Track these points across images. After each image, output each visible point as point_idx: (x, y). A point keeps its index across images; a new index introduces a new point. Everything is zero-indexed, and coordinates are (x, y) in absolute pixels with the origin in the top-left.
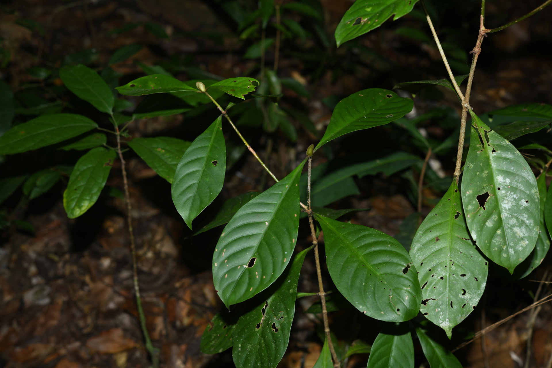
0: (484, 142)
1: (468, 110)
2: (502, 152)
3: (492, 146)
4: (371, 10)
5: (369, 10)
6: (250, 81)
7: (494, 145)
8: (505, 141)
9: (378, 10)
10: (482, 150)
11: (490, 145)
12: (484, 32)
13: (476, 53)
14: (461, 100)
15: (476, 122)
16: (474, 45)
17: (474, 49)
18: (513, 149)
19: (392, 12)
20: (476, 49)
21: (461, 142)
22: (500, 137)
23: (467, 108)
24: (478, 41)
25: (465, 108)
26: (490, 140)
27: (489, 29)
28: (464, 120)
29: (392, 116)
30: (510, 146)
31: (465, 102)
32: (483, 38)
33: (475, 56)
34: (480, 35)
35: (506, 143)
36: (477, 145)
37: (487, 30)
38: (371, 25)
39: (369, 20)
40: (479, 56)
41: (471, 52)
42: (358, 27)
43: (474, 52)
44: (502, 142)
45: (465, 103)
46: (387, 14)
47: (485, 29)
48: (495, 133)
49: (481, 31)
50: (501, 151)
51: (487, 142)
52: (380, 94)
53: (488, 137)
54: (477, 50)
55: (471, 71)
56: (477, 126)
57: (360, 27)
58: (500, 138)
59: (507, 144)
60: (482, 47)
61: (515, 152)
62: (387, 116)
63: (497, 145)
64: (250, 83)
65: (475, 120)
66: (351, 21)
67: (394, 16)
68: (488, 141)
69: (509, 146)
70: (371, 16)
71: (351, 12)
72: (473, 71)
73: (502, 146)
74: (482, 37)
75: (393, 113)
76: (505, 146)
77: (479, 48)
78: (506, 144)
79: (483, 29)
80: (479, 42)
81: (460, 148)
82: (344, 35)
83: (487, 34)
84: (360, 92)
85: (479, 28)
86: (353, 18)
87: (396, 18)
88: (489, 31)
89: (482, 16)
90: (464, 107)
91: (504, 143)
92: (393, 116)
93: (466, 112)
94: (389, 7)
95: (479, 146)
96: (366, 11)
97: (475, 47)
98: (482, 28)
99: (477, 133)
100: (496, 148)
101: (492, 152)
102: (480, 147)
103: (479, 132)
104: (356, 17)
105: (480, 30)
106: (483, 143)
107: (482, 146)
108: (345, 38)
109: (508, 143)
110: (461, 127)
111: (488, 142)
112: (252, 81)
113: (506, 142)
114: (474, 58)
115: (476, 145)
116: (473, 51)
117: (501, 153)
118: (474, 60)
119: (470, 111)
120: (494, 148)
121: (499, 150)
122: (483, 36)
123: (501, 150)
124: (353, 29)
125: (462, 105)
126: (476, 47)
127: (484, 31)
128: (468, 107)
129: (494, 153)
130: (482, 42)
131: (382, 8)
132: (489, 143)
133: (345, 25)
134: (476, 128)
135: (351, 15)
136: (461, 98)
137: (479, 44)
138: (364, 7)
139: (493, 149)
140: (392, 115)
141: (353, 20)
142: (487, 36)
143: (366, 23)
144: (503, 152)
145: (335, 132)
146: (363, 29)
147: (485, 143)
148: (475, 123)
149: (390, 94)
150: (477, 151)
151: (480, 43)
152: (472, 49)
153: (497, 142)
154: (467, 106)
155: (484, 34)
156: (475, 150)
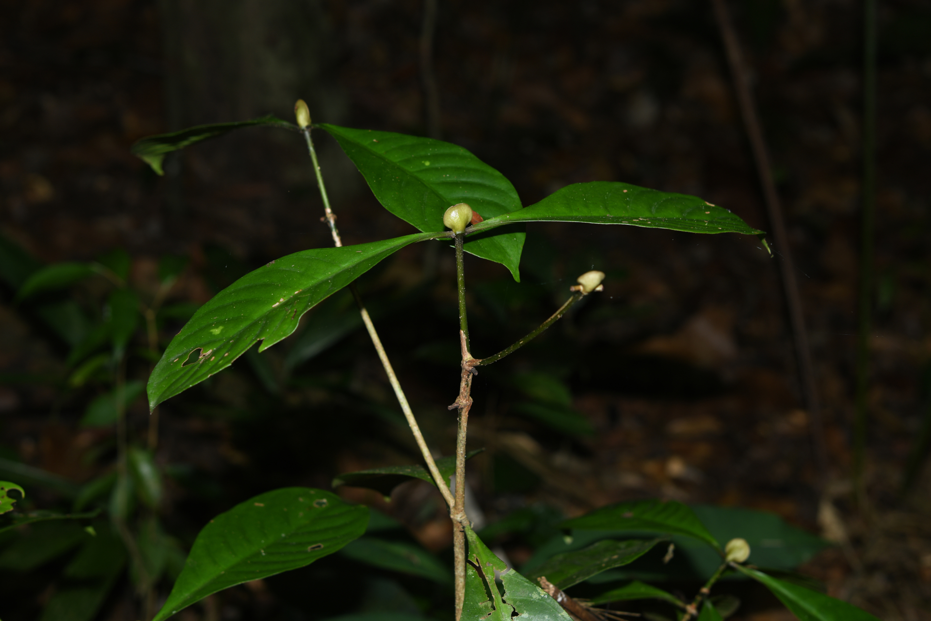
0: (493, 596)
1: (464, 527)
2: (532, 616)
3: (512, 603)
4: (222, 332)
5: (217, 331)
6: (2, 489)
7: (515, 601)
8: (537, 591)
9: (233, 332)
10: (490, 614)
11: (508, 602)
12: (470, 366)
13: (462, 409)
14: (448, 506)
15: (479, 553)
16: (456, 393)
17: (457, 400)
18: (554, 608)
19: (258, 336)
20: (461, 401)
21: (459, 596)
22: (526, 584)
23: (461, 523)
24: (463, 384)
25: (459, 524)
26: (506, 590)
27: (479, 358)
28: (459, 549)
29: (319, 546)
30: (549, 601)
31: (456, 512)
32: (471, 377)
33: (460, 415)
34: (463, 371)
35: (540, 596)
36: (479, 604)
37: (474, 362)
38: (216, 365)
39: (214, 354)
40: (471, 413)
41: (450, 407)
42: (192, 368)
43: (458, 406)
44: (532, 593)
45: (457, 514)
46: (248, 340)
47: (472, 358)
48: (517, 574)
49: (465, 363)
50: (529, 614)
51: (499, 596)
52: (301, 500)
53: (503, 583)
54: (464, 401)
55: (458, 445)
56: (479, 561)
57: (196, 368)
58: (526, 586)
59: (542, 598)
60: (472, 394)
61: (559, 613)
62: (309, 548)
63: (521, 601)
64: (4, 493)
65: (476, 548)
66: (180, 357)
67: (260, 343)
68: (503, 593)
69: (546, 602)
70: (219, 344)
71: (183, 338)
72: (461, 445)
73: (532, 601)
74: (468, 376)
75: (321, 541)
76: (537, 602)
77: (465, 397)
78: (540, 598)
79: (469, 360)
80: (465, 386)
81: (458, 610)
82: (165, 386)
83: (477, 367)
84: (257, 498)
85: (460, 358)
86: (185, 350)
87: (263, 348)
88: (478, 362)
89: (462, 332)
90: (455, 522)
91: (535, 596)
92: (322, 546)
93: (461, 531)
94: (255, 324)
95: (483, 604)
96: (211, 333)
97: (458, 397)
98: (467, 356)
99: (480, 577)
100: (518, 606)
101: (510, 618)
102: (486, 607)
103: (484, 574)
104: (191, 348)
105: (462, 362)
106: (491, 599)
107: (489, 604)
108: (165, 392)
109: (543, 595)
110: (456, 564)
111: (502, 596)
112: (7, 489)
113: (539, 594)
114: (460, 419)
115: (477, 603)
116: (455, 405)
117: (529, 617)
118: (460, 424)
119: (466, 529)
120: (515, 608)
121: (525, 611)
122: (470, 373)
123: (529, 611)
124: (182, 373)
125: (452, 516)
126: (461, 396)
127: (469, 363)
128: (463, 521)
129: (514, 618)
130: (470, 384)
131: (242, 326)
132: (504, 598)
133: (171, 365)
134: (478, 565)
135: (181, 343)
136: (448, 502)
137: (464, 390)
138: (210, 326)
139: (513, 610)
140: (319, 544)
141: (186, 354)
142: (477, 374)
143: (207, 359)
144: (535, 615)
145: (194, 589)
146: (199, 374)
147: (496, 598)
148: (475, 555)
149: (322, 498)
150: (478, 617)
151: (467, 386)
152: (454, 401)
153: (522, 594)
154: (462, 519)
155: (470, 368)
156: (476, 614)
